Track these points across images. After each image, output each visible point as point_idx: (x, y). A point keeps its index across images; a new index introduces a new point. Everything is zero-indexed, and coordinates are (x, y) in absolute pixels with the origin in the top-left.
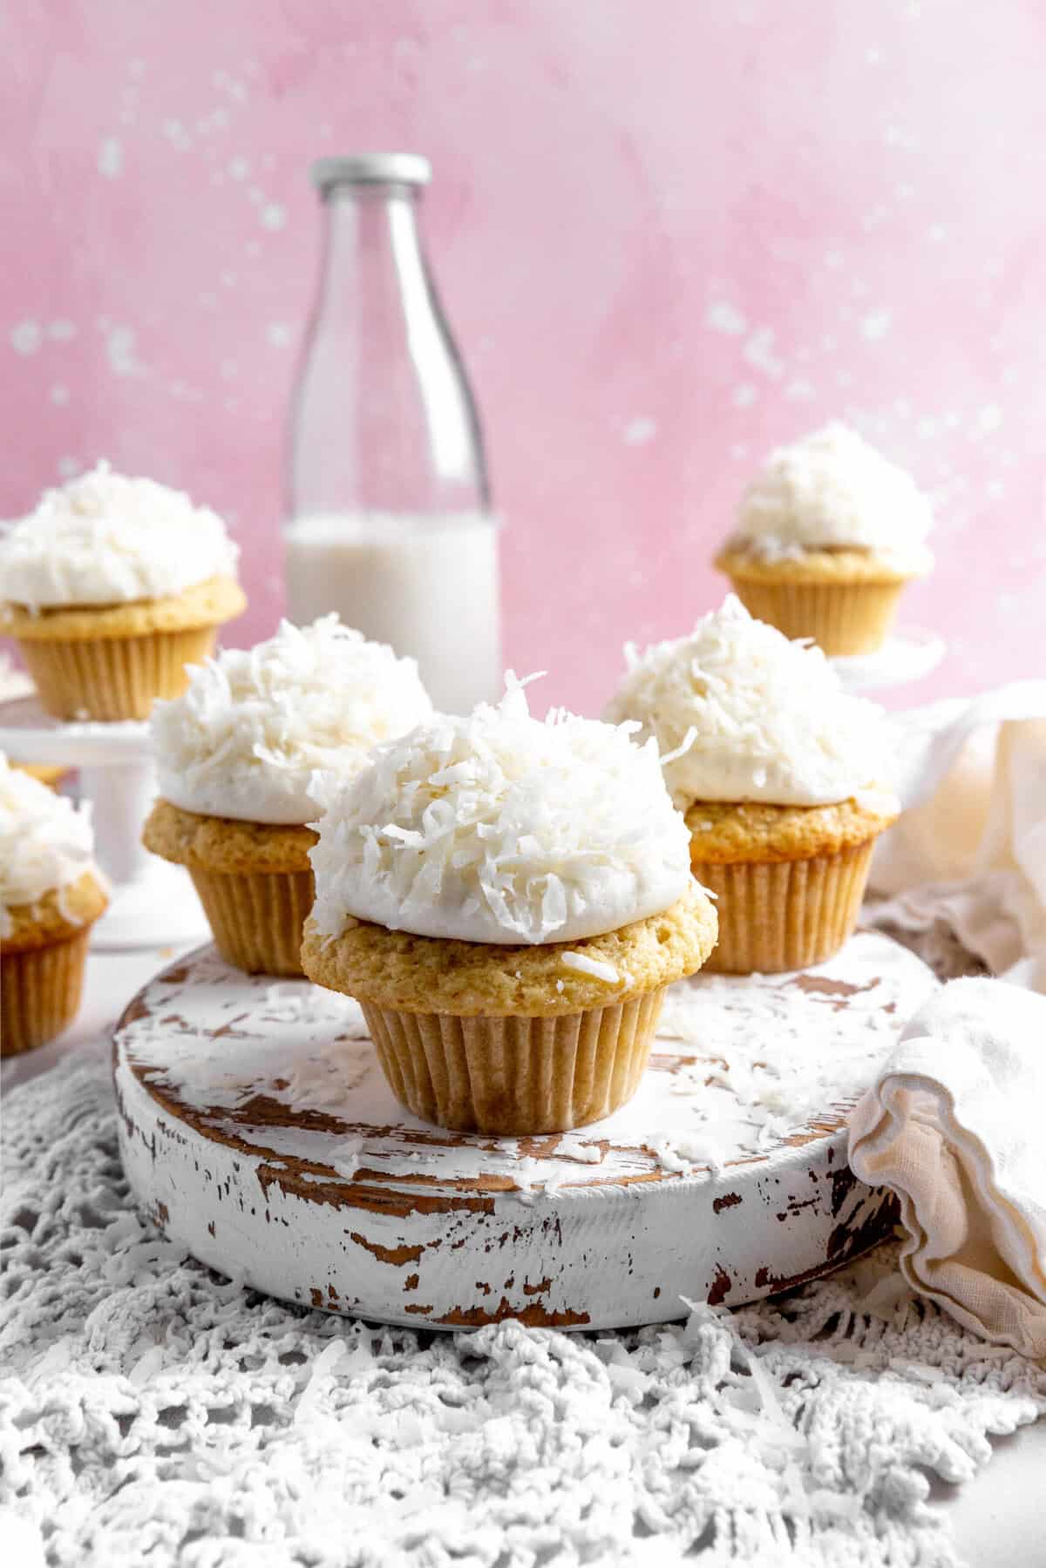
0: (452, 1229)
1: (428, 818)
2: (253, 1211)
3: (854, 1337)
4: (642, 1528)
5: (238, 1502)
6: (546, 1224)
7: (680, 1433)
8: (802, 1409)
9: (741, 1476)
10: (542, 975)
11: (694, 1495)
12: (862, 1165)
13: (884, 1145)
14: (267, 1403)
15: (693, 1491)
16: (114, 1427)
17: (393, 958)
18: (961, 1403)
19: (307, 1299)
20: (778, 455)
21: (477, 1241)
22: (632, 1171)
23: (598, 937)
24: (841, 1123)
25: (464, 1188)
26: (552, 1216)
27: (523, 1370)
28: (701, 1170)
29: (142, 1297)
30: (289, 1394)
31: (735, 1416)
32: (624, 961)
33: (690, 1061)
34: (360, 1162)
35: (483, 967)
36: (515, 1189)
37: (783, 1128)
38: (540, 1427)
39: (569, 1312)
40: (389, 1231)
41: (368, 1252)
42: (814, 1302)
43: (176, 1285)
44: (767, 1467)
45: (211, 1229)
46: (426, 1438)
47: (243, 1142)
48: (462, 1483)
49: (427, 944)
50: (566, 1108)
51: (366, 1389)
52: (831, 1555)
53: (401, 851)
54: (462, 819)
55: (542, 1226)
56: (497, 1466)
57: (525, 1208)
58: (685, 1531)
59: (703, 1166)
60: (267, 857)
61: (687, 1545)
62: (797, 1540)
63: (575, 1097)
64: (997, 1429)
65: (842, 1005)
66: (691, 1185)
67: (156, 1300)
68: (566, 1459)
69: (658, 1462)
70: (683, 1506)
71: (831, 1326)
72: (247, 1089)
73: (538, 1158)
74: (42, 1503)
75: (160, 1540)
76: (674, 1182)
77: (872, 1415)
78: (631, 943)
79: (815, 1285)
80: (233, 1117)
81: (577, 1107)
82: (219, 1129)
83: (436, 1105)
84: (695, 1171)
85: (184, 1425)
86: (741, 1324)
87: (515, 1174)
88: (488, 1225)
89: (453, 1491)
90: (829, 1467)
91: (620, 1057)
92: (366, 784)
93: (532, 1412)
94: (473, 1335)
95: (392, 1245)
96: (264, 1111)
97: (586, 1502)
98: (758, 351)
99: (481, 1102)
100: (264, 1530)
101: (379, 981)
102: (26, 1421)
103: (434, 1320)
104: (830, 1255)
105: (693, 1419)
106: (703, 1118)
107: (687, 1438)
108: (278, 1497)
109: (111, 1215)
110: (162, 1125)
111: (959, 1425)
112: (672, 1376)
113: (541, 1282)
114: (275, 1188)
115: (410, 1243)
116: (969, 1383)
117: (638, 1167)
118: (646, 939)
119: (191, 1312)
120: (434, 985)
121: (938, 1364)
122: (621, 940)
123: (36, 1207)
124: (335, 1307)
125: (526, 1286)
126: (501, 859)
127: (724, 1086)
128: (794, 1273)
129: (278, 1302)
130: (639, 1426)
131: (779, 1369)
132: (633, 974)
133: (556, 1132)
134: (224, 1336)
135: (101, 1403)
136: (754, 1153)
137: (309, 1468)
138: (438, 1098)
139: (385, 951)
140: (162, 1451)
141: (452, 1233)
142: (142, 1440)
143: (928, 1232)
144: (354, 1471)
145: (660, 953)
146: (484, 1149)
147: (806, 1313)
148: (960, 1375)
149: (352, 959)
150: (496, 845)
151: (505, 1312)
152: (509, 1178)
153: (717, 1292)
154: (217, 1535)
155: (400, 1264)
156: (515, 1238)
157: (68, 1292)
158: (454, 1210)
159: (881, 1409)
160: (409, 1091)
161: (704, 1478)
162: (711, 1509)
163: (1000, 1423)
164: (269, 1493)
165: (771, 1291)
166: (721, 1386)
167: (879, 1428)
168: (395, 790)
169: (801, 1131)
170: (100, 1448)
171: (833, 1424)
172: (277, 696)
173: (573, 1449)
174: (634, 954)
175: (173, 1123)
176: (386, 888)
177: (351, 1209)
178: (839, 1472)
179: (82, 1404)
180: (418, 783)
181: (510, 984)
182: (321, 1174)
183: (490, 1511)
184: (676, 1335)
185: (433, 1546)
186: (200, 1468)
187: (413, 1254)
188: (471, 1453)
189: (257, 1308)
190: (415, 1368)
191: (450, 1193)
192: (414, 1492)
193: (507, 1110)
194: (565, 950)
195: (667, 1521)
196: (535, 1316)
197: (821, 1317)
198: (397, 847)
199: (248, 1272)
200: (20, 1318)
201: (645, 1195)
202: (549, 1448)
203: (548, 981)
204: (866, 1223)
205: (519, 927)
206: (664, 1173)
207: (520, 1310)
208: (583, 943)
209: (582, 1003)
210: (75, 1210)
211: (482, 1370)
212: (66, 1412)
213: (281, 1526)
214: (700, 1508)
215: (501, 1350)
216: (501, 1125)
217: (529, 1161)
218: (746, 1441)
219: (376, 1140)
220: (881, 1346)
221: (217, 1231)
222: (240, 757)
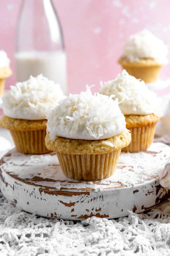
0: (81, 198)
1: (74, 114)
2: (38, 198)
3: (161, 218)
4: (125, 249)
5: (47, 247)
6: (100, 196)
7: (130, 234)
8: (153, 229)
9: (143, 240)
10: (98, 146)
12: (162, 183)
13: (167, 179)
14: (46, 233)
15: (134, 242)
16: (17, 238)
17: (67, 143)
19: (50, 216)
20: (132, 37)
21: (86, 201)
22: (117, 186)
23: (109, 138)
24: (158, 176)
25: (83, 190)
27: (98, 224)
28: (131, 185)
29: (16, 216)
30: (50, 231)
31: (140, 231)
32: (114, 143)
33: (125, 167)
34: (61, 187)
35: (86, 144)
36: (94, 190)
37: (146, 177)
38: (103, 233)
39: (105, 215)
40: (68, 200)
41: (63, 204)
42: (153, 212)
43: (22, 215)
44: (147, 239)
45: (28, 203)
46: (79, 238)
47: (35, 184)
48: (89, 244)
49: (74, 141)
50: (102, 174)
51: (65, 230)
52: (161, 251)
53: (69, 121)
54: (82, 115)
55: (99, 197)
56: (95, 240)
57: (96, 193)
58: (133, 250)
59: (131, 184)
61: (134, 252)
62: (154, 250)
63: (103, 173)
65: (154, 156)
66: (129, 188)
67: (19, 217)
68: (109, 237)
69: (126, 238)
70: (132, 245)
71: (157, 216)
72: (32, 175)
73: (97, 184)
76: (125, 187)
77: (167, 228)
78: (115, 140)
79: (153, 209)
80: (31, 180)
81: (104, 174)
82: (29, 182)
83: (75, 175)
84: (129, 185)
85: (31, 237)
86: (139, 216)
87: (93, 187)
88: (88, 197)
89: (87, 245)
90: (159, 237)
91: (112, 165)
92: (59, 109)
93: (101, 231)
94: (86, 220)
95: (68, 203)
96: (37, 179)
97: (114, 244)
98: (125, 11)
99: (85, 174)
100: (52, 252)
101: (65, 148)
103: (77, 218)
104: (156, 203)
105: (132, 231)
106: (129, 176)
107: (131, 235)
108: (54, 247)
109: (2, 204)
110: (16, 182)
112: (127, 226)
113: (99, 209)
114: (43, 193)
115: (72, 202)
117: (118, 185)
118: (118, 139)
119: (26, 219)
120: (77, 148)
122: (113, 139)
124: (56, 217)
125: (96, 210)
126: (90, 122)
127: (132, 171)
128: (149, 207)
129: (43, 217)
130: (121, 234)
131: (148, 223)
132: (117, 145)
133: (100, 180)
134: (34, 223)
135: (14, 233)
136: (141, 182)
137: (58, 242)
139: (65, 143)
140: (26, 242)
141: (81, 199)
142: (23, 240)
144: (67, 242)
145: (121, 142)
146: (86, 183)
147: (151, 214)
149: (59, 144)
150: (89, 120)
151: (92, 215)
152: (92, 188)
153: (134, 210)
154: (43, 253)
155: (70, 206)
156: (94, 199)
158: (82, 194)
159: (169, 227)
161: (136, 240)
162: (138, 245)
164: (52, 246)
165: (145, 210)
166: (137, 226)
168: (66, 110)
169: (149, 178)
170: (15, 242)
171: (160, 231)
172: (33, 92)
173: (110, 236)
174: (116, 142)
175: (18, 182)
176: (66, 129)
177: (60, 196)
178: (161, 238)
179: (11, 233)
180: (71, 108)
181: (92, 148)
182: (53, 189)
184: (126, 219)
185: (86, 252)
186: (36, 244)
187: (73, 204)
188: (90, 238)
189: (39, 219)
190: (74, 227)
191: (80, 191)
192: (79, 246)
193: (90, 176)
194: (102, 141)
195: (129, 248)
196: (98, 215)
197: (155, 215)
198: (68, 121)
199: (36, 211)
201: (120, 190)
202: (106, 236)
203: (100, 147)
204: (163, 197)
205: (94, 136)
206: (123, 186)
207: (95, 214)
208: (106, 140)
209: (107, 151)
211: (88, 227)
212: (7, 234)
213: (55, 252)
214: (136, 245)
215: (92, 222)
216: (88, 179)
217: (96, 185)
218: (143, 235)
219: (63, 183)
220: (167, 219)
221: (29, 203)
222: (25, 105)
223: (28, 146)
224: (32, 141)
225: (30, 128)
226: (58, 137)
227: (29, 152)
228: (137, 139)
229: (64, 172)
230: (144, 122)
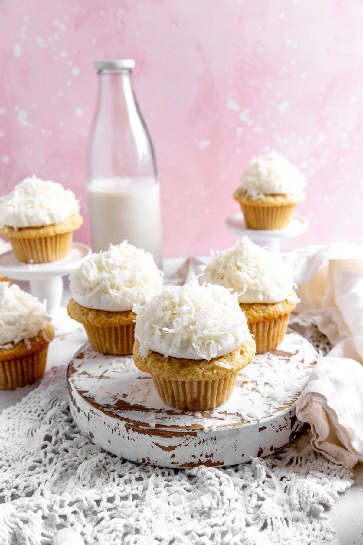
1: (174, 323)
2: (124, 437)
3: (298, 464)
4: (248, 525)
5: (137, 525)
6: (212, 438)
7: (254, 497)
8: (287, 487)
9: (273, 508)
10: (209, 368)
11: (261, 515)
12: (300, 416)
13: (306, 411)
14: (136, 494)
16: (95, 504)
17: (165, 364)
18: (330, 483)
20: (254, 161)
21: (192, 444)
22: (235, 422)
23: (224, 356)
24: (293, 403)
25: (188, 429)
26: (214, 436)
27: (209, 481)
28: (255, 420)
29: (93, 463)
30: (142, 491)
31: (269, 491)
32: (232, 362)
34: (156, 422)
35: (192, 367)
36: (202, 429)
37: (277, 405)
38: (217, 498)
39: (218, 462)
40: (166, 442)
41: (160, 448)
42: (286, 454)
43: (101, 458)
44: (278, 505)
45: (109, 441)
46: (183, 502)
47: (119, 416)
48: (196, 514)
49: (175, 360)
50: (214, 402)
51: (163, 488)
52: (299, 529)
53: (167, 334)
54: (185, 324)
56: (206, 509)
57: (205, 434)
58: (259, 524)
59: (255, 419)
60: (112, 322)
61: (260, 528)
62: (289, 525)
63: (217, 399)
64: (341, 491)
65: (288, 361)
66: (252, 425)
67: (97, 464)
68: (225, 506)
69: (249, 505)
70: (258, 517)
71: (291, 461)
72: (115, 398)
73: (207, 418)
74: (79, 527)
75: (117, 536)
76: (248, 424)
77: (307, 489)
78: (233, 356)
79: (286, 449)
80: (114, 408)
81: (217, 401)
82: (111, 412)
83: (175, 403)
84: (253, 421)
85: (115, 502)
86: (267, 463)
87: (202, 424)
88: (195, 439)
89: (194, 517)
90: (296, 505)
91: (229, 386)
93: (213, 493)
94: (191, 470)
95: (167, 446)
96: (122, 405)
97: (233, 519)
98: (244, 117)
99: (190, 402)
100: (145, 532)
101: (162, 371)
102: (71, 504)
103: (179, 466)
104: (290, 440)
105: (258, 493)
106: (253, 403)
107: (256, 498)
108: (147, 522)
109: (73, 435)
110: (92, 410)
111: (330, 490)
112: (249, 479)
113: (210, 454)
114: (131, 430)
115: (173, 445)
116: (331, 477)
117: (237, 420)
118: (237, 354)
119: (107, 467)
120: (179, 373)
121: (322, 472)
122: (231, 355)
123: (50, 434)
124: (149, 463)
125: (206, 456)
126: (197, 336)
127: (259, 392)
128: (280, 446)
129: (130, 462)
130: (242, 495)
131: (279, 475)
132: (235, 366)
133: (211, 409)
134: (118, 474)
135: (91, 498)
136: (269, 414)
137: (154, 513)
138: (176, 401)
139: (162, 362)
140: (109, 510)
141: (185, 442)
142: (104, 507)
143: (319, 434)
144: (166, 513)
145: (242, 358)
146: (191, 416)
147: (284, 457)
148: (329, 474)
149: (153, 364)
150: (196, 332)
151: (200, 463)
152: (200, 425)
153: (259, 454)
154: (132, 534)
155: (169, 451)
156: (203, 443)
157: (69, 462)
158: (185, 435)
159: (310, 488)
160: (167, 399)
161: (263, 509)
162: (266, 518)
163: (341, 489)
164: (145, 521)
165: (274, 452)
166: (264, 482)
167: (309, 493)
168: (163, 314)
169: (282, 406)
170: (92, 510)
171: (296, 492)
172: (114, 272)
173: (227, 504)
174: (235, 360)
175: (95, 410)
178: (299, 506)
179: (86, 499)
180: (171, 312)
181: (201, 371)
182: (145, 426)
183: (207, 523)
184: (249, 468)
185: (194, 534)
186: (122, 514)
187: (174, 448)
188: (198, 506)
189: (125, 464)
190: (175, 480)
191: (184, 431)
192: (183, 517)
193: (197, 404)
194: (216, 360)
195: (254, 522)
196: (209, 464)
197: (289, 458)
199: (121, 454)
200: (57, 471)
201: (240, 429)
202: (220, 504)
203: (211, 370)
204: (300, 430)
205: (204, 356)
206: (245, 422)
207: (205, 462)
208: (221, 358)
209: (221, 376)
210: (63, 435)
211: (194, 480)
212: (82, 501)
213: (149, 530)
214: (263, 518)
215: (200, 475)
216: (195, 408)
217: (205, 419)
218: (272, 498)
219: (158, 414)
220: (306, 467)
221: (111, 441)
222: (103, 291)
223: (107, 345)
224: (113, 339)
225: (111, 323)
226: (152, 352)
227: (110, 352)
228: (263, 336)
229: (160, 396)
230: (274, 314)
